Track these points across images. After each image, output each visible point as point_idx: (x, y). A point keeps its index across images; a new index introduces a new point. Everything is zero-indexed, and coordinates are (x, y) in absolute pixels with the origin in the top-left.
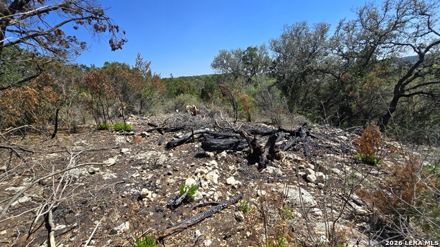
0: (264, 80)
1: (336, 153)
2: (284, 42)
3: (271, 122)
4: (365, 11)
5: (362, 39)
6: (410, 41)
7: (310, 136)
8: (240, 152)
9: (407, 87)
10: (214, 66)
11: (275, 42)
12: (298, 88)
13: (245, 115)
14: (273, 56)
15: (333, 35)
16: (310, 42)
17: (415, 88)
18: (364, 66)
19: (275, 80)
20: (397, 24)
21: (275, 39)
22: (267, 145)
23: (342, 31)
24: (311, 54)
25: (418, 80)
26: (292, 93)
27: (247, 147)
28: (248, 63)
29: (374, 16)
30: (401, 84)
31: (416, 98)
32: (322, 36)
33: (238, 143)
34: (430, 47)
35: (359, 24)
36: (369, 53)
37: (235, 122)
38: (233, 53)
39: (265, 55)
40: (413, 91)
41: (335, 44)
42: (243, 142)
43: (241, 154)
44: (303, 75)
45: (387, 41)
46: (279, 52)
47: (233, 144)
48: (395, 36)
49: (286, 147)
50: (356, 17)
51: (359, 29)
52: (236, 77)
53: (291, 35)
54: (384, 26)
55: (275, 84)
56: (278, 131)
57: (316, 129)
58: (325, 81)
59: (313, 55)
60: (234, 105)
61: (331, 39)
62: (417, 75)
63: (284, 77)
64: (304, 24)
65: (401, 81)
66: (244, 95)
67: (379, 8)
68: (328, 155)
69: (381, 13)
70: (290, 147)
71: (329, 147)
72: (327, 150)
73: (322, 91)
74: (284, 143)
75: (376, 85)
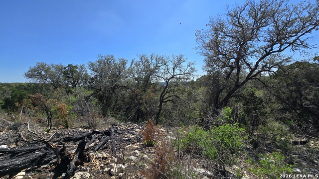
0: (82, 91)
1: (133, 143)
2: (100, 66)
3: (88, 126)
4: (143, 58)
5: (143, 71)
6: (163, 76)
7: (117, 133)
8: (46, 166)
9: (164, 97)
10: (29, 76)
11: (93, 65)
12: (110, 98)
13: (61, 122)
14: (92, 74)
15: (129, 66)
16: (116, 68)
17: (167, 98)
18: (146, 86)
19: (92, 92)
20: (157, 67)
21: (93, 62)
22: (77, 151)
23: (133, 65)
24: (117, 76)
25: (168, 94)
26: (106, 101)
27: (55, 158)
28: (69, 77)
29: (147, 61)
30: (162, 96)
31: (168, 103)
32: (123, 67)
33: (45, 156)
34: (170, 79)
35: (141, 63)
36: (147, 79)
37: (48, 131)
38: (53, 66)
39: (84, 72)
40: (167, 100)
41: (131, 71)
42: (52, 154)
43: (46, 168)
44: (113, 89)
45: (154, 74)
46: (96, 72)
47: (36, 159)
48: (157, 72)
49: (97, 148)
50: (139, 60)
51: (142, 66)
52: (56, 88)
53: (104, 62)
54: (152, 67)
55: (92, 95)
56: (92, 134)
57: (122, 126)
58: (127, 93)
59: (118, 77)
60: (47, 114)
61: (129, 69)
62: (167, 92)
63: (100, 90)
64: (112, 57)
65: (162, 95)
66: (62, 104)
67: (149, 58)
68: (128, 146)
69: (150, 60)
70: (101, 147)
71: (129, 140)
72: (128, 142)
73: (126, 100)
74: (96, 144)
75: (152, 96)
